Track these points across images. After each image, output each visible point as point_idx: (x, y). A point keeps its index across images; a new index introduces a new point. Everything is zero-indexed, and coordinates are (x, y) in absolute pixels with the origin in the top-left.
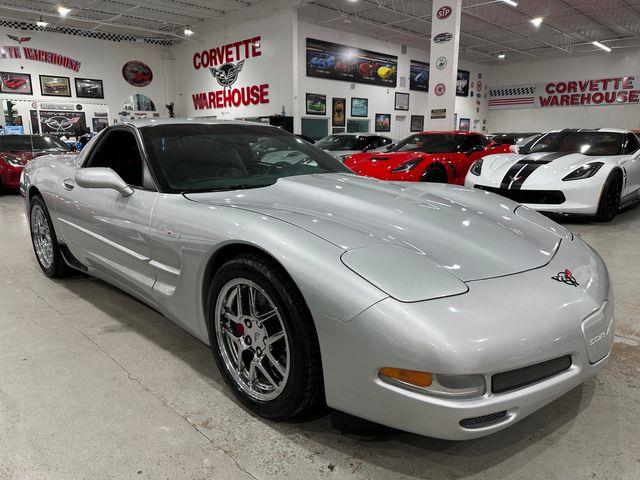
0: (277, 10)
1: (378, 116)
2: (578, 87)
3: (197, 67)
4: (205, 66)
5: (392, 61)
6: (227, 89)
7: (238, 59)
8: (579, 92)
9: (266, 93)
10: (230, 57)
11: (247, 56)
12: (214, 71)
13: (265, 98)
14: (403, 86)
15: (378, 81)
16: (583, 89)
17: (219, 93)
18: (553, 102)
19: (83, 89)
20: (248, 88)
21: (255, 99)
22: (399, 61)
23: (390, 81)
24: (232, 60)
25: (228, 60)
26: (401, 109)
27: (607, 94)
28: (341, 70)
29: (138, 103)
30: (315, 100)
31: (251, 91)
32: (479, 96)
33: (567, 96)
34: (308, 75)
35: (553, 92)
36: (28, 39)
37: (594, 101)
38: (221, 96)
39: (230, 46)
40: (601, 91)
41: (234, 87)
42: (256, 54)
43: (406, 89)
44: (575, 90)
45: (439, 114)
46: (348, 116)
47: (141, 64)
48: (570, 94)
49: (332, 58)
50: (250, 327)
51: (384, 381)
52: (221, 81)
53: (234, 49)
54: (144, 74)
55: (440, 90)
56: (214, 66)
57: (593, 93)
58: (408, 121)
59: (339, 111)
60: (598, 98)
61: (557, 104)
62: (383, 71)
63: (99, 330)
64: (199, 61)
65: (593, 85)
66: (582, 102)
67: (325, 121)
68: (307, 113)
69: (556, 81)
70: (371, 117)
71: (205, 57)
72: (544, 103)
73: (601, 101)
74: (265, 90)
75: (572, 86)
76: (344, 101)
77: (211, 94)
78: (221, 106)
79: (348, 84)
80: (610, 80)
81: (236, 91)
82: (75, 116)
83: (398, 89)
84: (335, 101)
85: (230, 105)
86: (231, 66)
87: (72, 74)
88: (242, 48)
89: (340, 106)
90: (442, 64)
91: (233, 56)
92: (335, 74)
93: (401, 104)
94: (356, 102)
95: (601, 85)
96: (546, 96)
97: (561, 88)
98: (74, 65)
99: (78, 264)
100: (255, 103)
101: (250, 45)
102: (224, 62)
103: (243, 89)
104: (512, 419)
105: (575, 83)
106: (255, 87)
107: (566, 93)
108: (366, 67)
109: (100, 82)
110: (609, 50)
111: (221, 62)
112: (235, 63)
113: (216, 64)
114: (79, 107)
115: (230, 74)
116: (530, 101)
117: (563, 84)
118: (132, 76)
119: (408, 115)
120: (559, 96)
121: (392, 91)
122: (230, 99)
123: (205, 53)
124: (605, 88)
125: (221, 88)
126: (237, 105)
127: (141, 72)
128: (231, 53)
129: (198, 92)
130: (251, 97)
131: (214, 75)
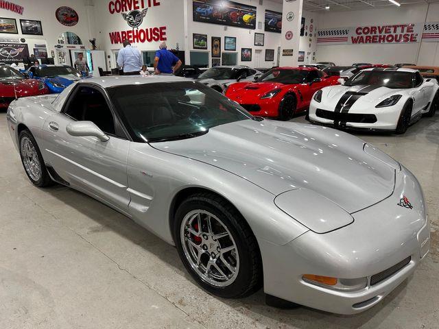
1: (243, 50)
2: (377, 31)
3: (112, 13)
4: (118, 11)
5: (252, 10)
6: (135, 29)
7: (143, 7)
8: (378, 34)
9: (165, 33)
10: (137, 5)
11: (150, 6)
12: (125, 16)
13: (164, 36)
14: (260, 29)
15: (243, 25)
16: (380, 32)
17: (130, 32)
18: (361, 40)
19: (27, 28)
20: (151, 29)
21: (156, 37)
22: (257, 10)
23: (251, 25)
24: (138, 8)
25: (135, 8)
26: (259, 45)
27: (396, 36)
28: (217, 17)
29: (68, 38)
30: (199, 39)
31: (154, 31)
32: (311, 35)
33: (370, 37)
34: (194, 20)
35: (360, 33)
37: (388, 41)
38: (131, 34)
40: (392, 33)
41: (140, 28)
42: (156, 4)
43: (262, 31)
44: (375, 33)
45: (288, 53)
46: (223, 50)
47: (69, 9)
48: (372, 35)
49: (211, 8)
50: (207, 239)
51: (305, 281)
52: (130, 23)
53: (140, 0)
54: (72, 16)
55: (289, 35)
56: (125, 12)
57: (387, 35)
58: (264, 53)
59: (216, 46)
60: (390, 38)
61: (363, 41)
62: (246, 17)
63: (87, 231)
64: (113, 7)
65: (387, 29)
66: (380, 41)
67: (207, 54)
68: (194, 48)
69: (363, 26)
70: (239, 51)
71: (118, 4)
72: (354, 41)
73: (391, 41)
74: (163, 31)
75: (373, 29)
76: (219, 39)
77: (123, 33)
79: (222, 27)
80: (398, 26)
81: (142, 31)
82: (20, 47)
83: (257, 30)
84: (213, 39)
85: (138, 41)
86: (138, 12)
87: (17, 17)
89: (216, 43)
90: (290, 17)
91: (139, 5)
92: (214, 19)
93: (259, 41)
94: (228, 40)
95: (392, 29)
96: (356, 36)
97: (366, 31)
99: (62, 180)
100: (156, 40)
102: (133, 9)
103: (147, 30)
104: (380, 299)
105: (375, 28)
106: (156, 29)
107: (369, 35)
108: (234, 14)
109: (40, 22)
110: (399, 5)
111: (130, 10)
112: (141, 10)
113: (126, 10)
114: (23, 40)
115: (137, 19)
116: (345, 39)
117: (367, 28)
118: (63, 18)
119: (264, 49)
120: (364, 36)
121: (253, 32)
122: (138, 36)
123: (118, 2)
124: (395, 31)
125: (131, 29)
126: (143, 41)
127: (69, 15)
128: (137, 2)
129: (113, 30)
130: (153, 36)
131: (125, 18)
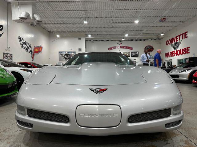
0: (194, 21)
3: (167, 45)
4: (169, 44)
6: (176, 50)
7: (180, 40)
10: (177, 40)
11: (183, 39)
12: (172, 45)
13: (188, 51)
17: (173, 52)
20: (183, 49)
21: (185, 52)
24: (178, 41)
25: (177, 41)
31: (183, 50)
36: (121, 44)
39: (178, 36)
41: (178, 49)
42: (185, 37)
52: (174, 48)
53: (178, 37)
54: (151, 49)
64: (168, 43)
74: (188, 49)
77: (171, 52)
78: (174, 56)
85: (176, 55)
86: (177, 43)
88: (181, 36)
91: (178, 39)
98: (131, 48)
100: (185, 54)
101: (184, 35)
102: (175, 42)
103: (181, 50)
106: (185, 49)
109: (138, 52)
111: (174, 42)
113: (173, 43)
114: (135, 60)
115: (177, 45)
122: (177, 53)
123: (170, 40)
125: (174, 50)
126: (178, 55)
127: (150, 48)
128: (178, 38)
129: (167, 52)
130: (184, 52)
131: (172, 46)
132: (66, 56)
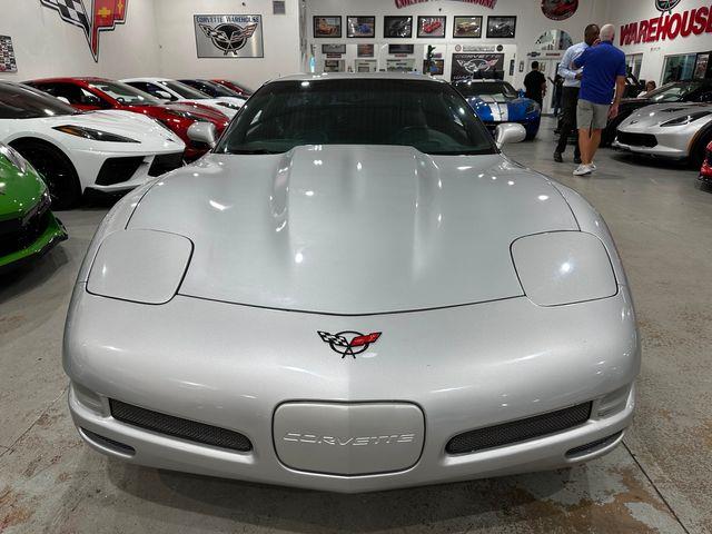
6: (667, 13)
17: (653, 21)
19: (495, 28)
20: (693, 11)
21: (699, 27)
31: (696, 15)
38: (656, 25)
41: (674, 12)
52: (660, 4)
54: (568, 4)
77: (644, 23)
78: (652, 39)
81: (677, 16)
85: (664, 38)
100: (698, 32)
103: (686, 13)
106: (703, 10)
109: (513, 18)
114: (500, 48)
118: (552, 8)
122: (667, 28)
125: (658, 14)
126: (672, 37)
127: (564, 1)
129: (629, 22)
130: (695, 24)
132: (224, 34)
